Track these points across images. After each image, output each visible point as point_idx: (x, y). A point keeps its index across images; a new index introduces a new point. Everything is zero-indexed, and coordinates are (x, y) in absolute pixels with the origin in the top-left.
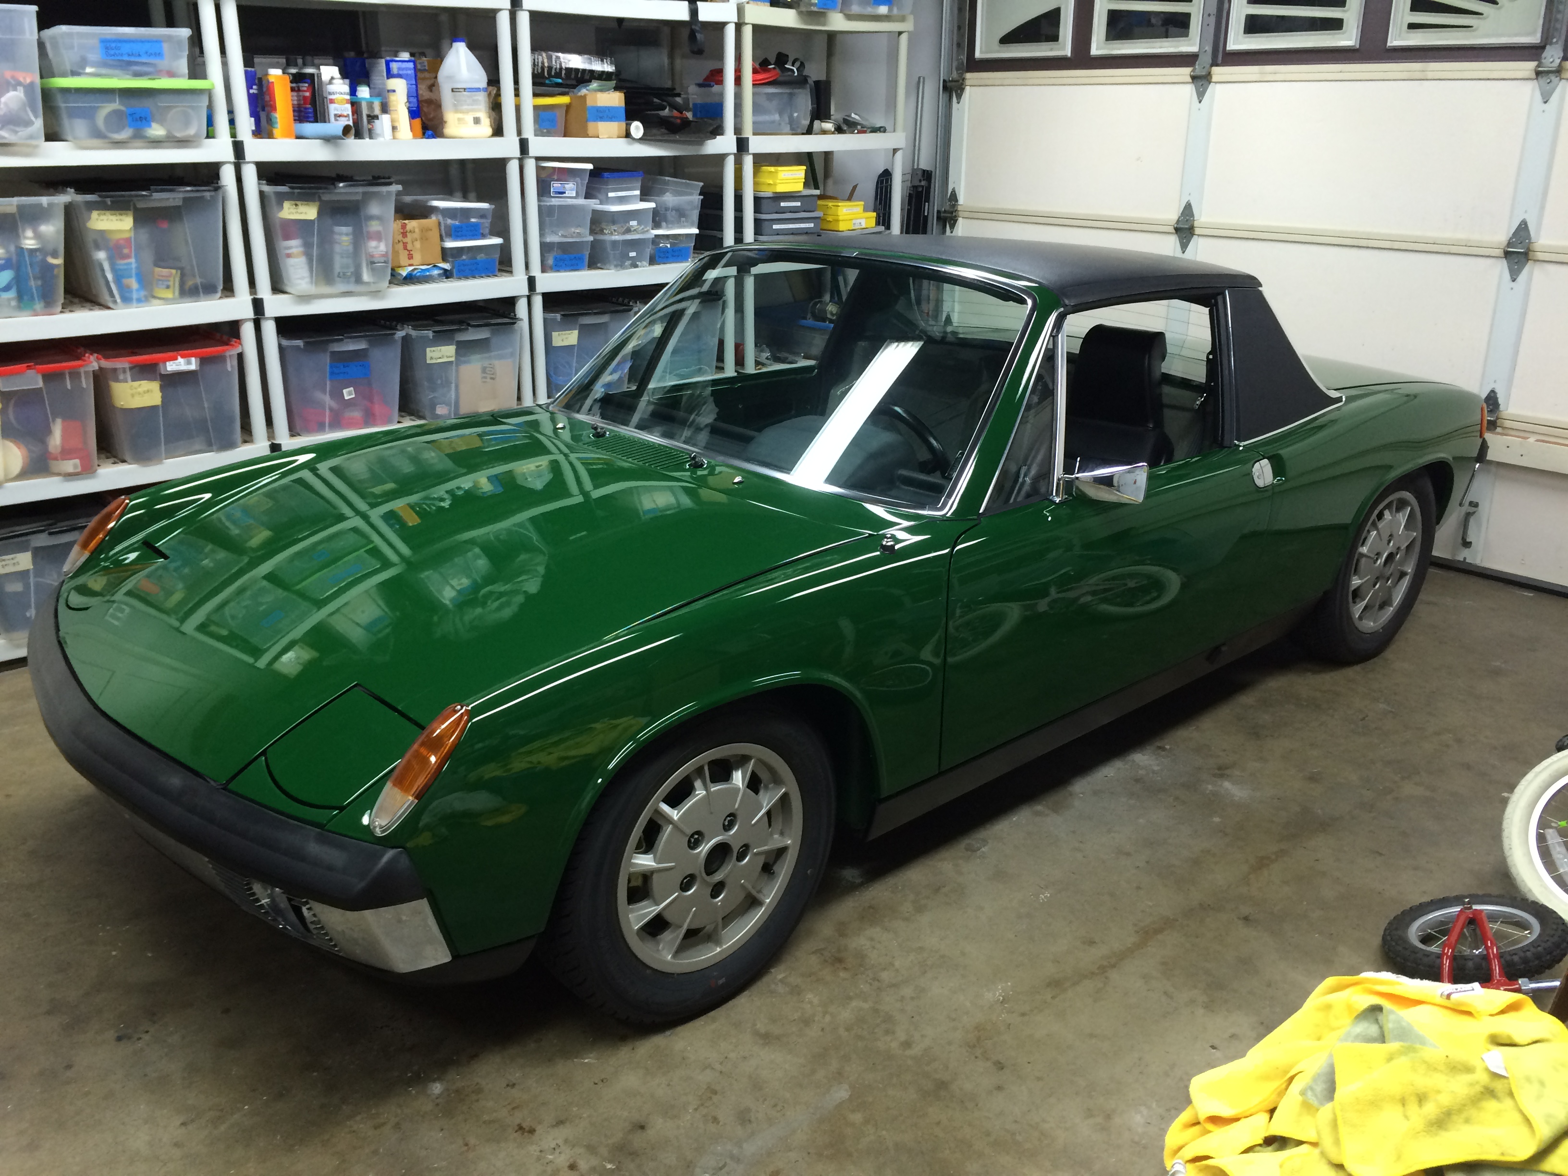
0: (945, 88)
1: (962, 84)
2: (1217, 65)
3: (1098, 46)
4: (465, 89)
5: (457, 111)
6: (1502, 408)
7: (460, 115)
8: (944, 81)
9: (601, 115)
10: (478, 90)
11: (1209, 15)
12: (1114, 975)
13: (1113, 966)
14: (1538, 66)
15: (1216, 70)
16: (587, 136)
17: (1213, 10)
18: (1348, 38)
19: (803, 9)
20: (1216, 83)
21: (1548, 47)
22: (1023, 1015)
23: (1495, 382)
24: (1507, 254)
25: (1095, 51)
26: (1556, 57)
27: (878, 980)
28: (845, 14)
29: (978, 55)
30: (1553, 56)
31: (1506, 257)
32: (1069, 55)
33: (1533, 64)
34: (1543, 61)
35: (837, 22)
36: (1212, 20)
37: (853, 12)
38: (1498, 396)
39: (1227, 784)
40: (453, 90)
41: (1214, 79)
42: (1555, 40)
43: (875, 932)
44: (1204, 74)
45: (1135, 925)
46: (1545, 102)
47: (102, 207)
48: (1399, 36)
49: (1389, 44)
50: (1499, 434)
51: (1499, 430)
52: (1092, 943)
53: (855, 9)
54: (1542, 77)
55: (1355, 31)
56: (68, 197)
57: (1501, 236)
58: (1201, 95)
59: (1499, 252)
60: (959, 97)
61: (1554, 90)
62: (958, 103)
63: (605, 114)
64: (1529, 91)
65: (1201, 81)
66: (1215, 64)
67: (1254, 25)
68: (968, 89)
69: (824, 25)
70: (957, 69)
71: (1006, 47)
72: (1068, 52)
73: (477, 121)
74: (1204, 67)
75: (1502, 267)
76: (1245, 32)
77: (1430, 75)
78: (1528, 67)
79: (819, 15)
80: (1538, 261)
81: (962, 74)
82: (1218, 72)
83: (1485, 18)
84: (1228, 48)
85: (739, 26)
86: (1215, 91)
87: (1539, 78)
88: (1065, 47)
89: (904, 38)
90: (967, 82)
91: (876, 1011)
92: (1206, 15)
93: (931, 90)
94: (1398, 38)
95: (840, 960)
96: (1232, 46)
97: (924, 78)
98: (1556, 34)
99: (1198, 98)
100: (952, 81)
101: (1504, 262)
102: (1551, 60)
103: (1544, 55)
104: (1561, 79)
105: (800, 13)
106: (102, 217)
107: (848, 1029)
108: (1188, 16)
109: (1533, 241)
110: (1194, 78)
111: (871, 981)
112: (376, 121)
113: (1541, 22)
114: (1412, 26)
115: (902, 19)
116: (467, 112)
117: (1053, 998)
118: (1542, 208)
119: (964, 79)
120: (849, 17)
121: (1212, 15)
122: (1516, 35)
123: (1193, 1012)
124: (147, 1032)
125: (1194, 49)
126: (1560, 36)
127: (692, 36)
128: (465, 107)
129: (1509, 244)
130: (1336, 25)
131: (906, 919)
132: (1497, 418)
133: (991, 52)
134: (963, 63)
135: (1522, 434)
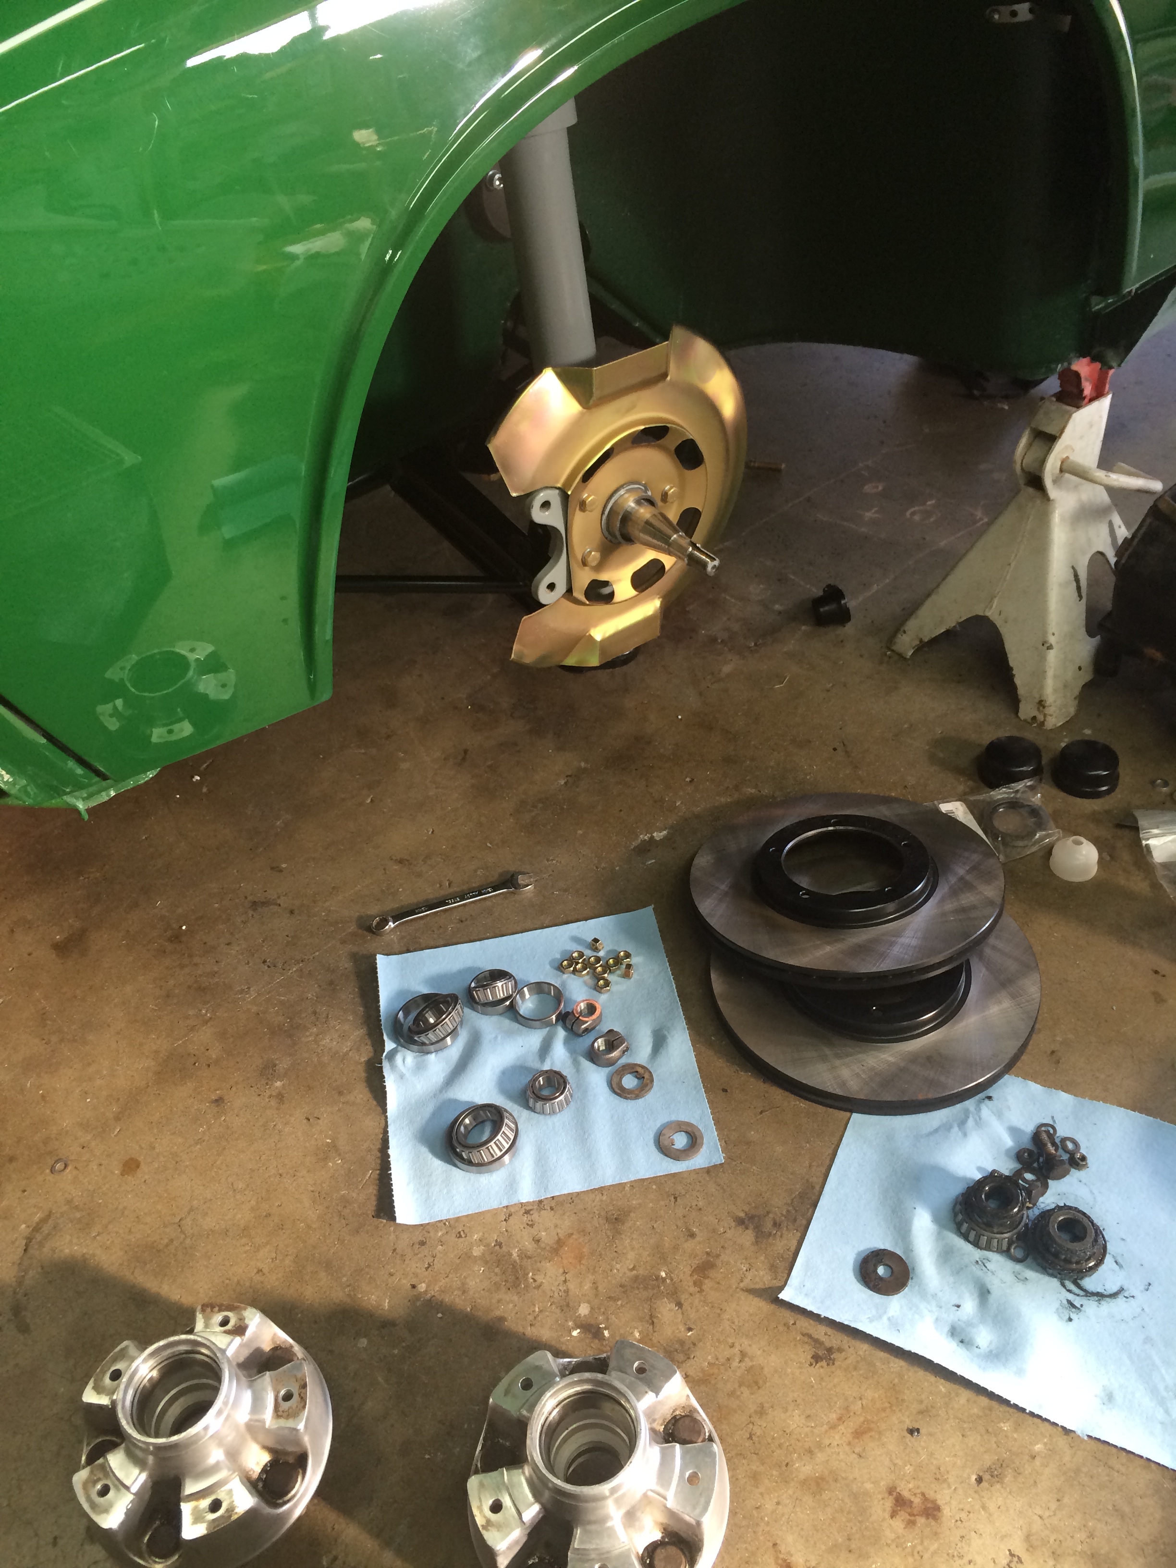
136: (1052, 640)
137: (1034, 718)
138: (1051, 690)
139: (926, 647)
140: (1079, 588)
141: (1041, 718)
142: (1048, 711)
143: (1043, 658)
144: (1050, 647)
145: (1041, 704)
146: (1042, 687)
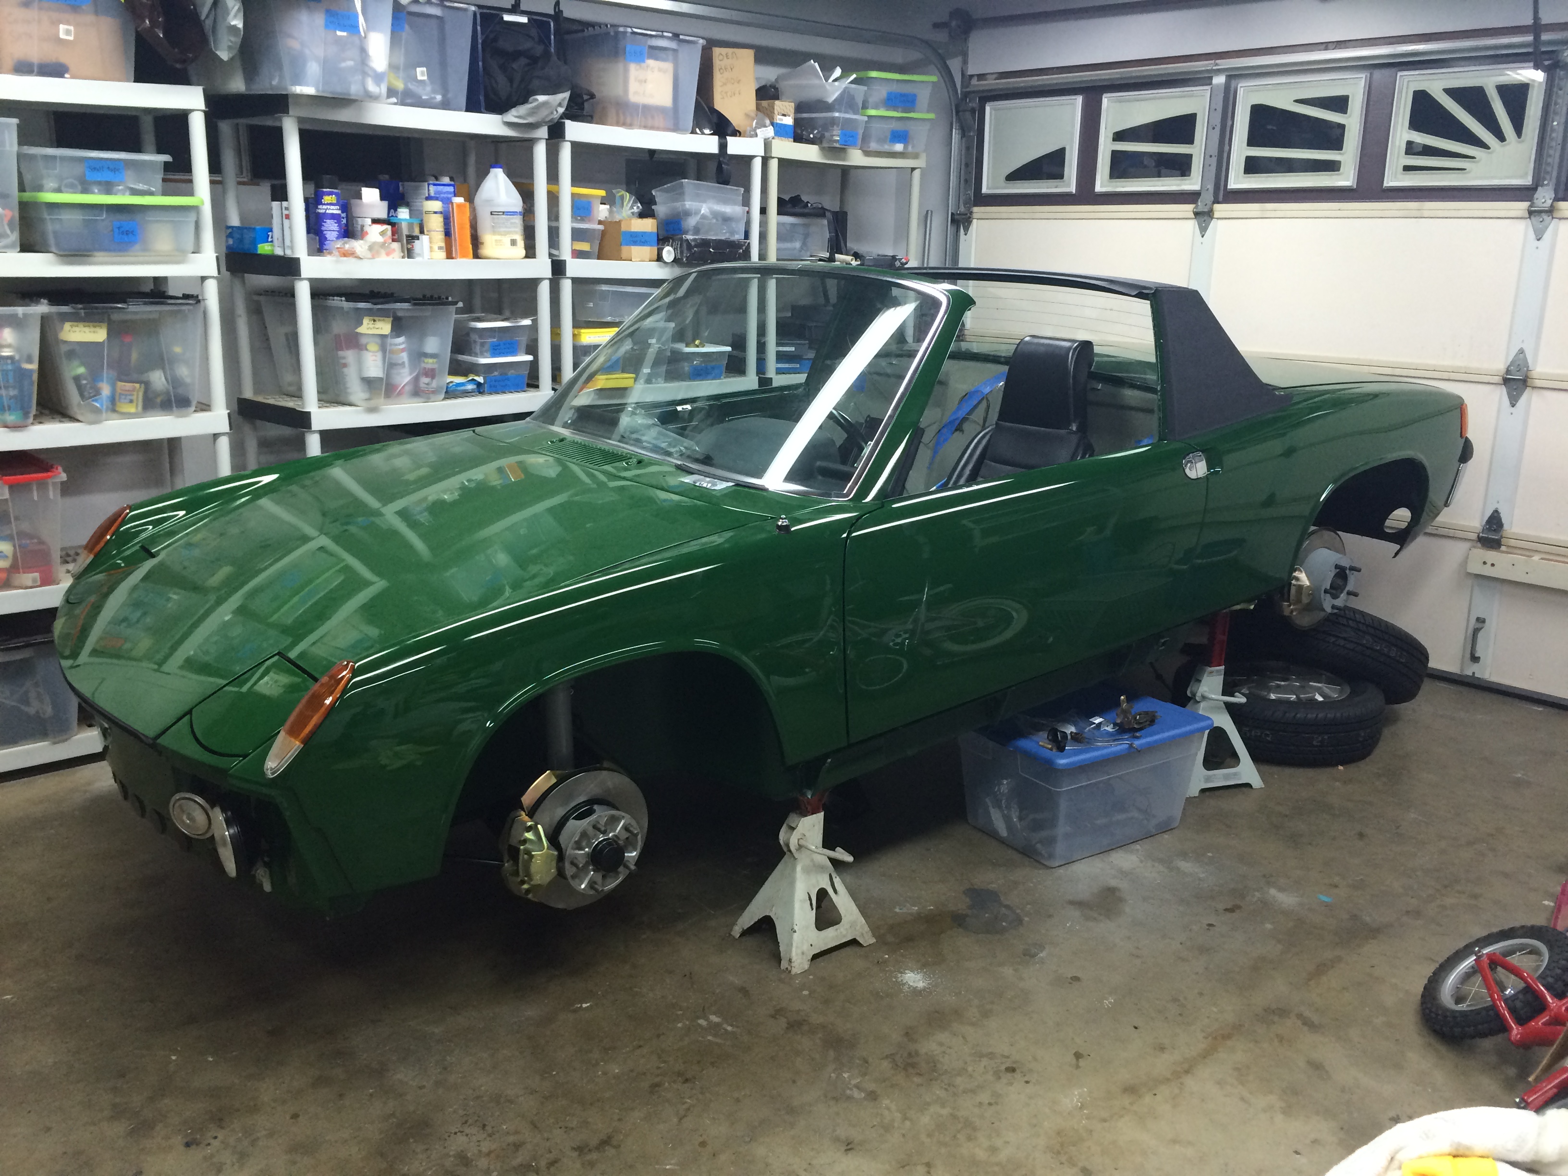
0: (953, 221)
1: (970, 217)
2: (1218, 203)
3: (1102, 184)
4: (503, 212)
5: (494, 232)
6: (1506, 527)
7: (498, 237)
8: (952, 214)
9: (635, 239)
10: (514, 213)
11: (1211, 156)
12: (1190, 1082)
13: (1187, 1072)
14: (1531, 206)
15: (1217, 207)
16: (621, 259)
17: (1214, 151)
18: (1346, 178)
19: (825, 145)
20: (1218, 219)
21: (1540, 188)
22: (1105, 1120)
23: (1498, 502)
24: (1506, 381)
25: (1099, 188)
26: (1547, 197)
27: (953, 1086)
28: (863, 151)
29: (984, 190)
30: (1544, 197)
31: (1504, 384)
32: (1074, 192)
33: (1526, 204)
34: (1535, 201)
35: (856, 158)
36: (1214, 161)
37: (871, 149)
38: (1502, 515)
39: (1273, 892)
40: (491, 213)
41: (1216, 215)
42: (1546, 182)
43: (943, 1036)
44: (1206, 210)
45: (1202, 1031)
46: (1538, 240)
47: (75, 318)
48: (1395, 177)
49: (1386, 184)
50: (1503, 552)
51: (1503, 548)
52: (1162, 1049)
53: (873, 146)
54: (1535, 216)
55: (1352, 172)
56: (43, 308)
57: (1499, 365)
58: (1203, 230)
59: (1498, 379)
60: (966, 230)
61: (1547, 228)
62: (966, 234)
63: (638, 239)
64: (1522, 229)
65: (1204, 217)
66: (1216, 201)
67: (1252, 166)
68: (975, 221)
69: (844, 160)
70: (965, 204)
71: (1011, 183)
72: (1073, 189)
73: (513, 243)
74: (1206, 205)
75: (1501, 393)
76: (1245, 173)
77: (1426, 214)
78: (1521, 207)
79: (839, 151)
80: (1535, 387)
81: (969, 208)
82: (1220, 209)
83: (1478, 162)
84: (1229, 187)
85: (765, 160)
86: (1216, 226)
87: (1532, 217)
88: (1070, 184)
89: (917, 173)
90: (975, 215)
91: (954, 1117)
92: (1207, 156)
93: (937, 223)
94: (1393, 178)
95: (913, 1065)
96: (1233, 185)
97: (932, 212)
98: (1548, 177)
99: (1201, 233)
100: (959, 214)
101: (1504, 390)
102: (1543, 200)
103: (1536, 196)
104: (1553, 218)
105: (822, 149)
106: (75, 329)
107: (930, 1135)
108: (1190, 156)
109: (1530, 368)
110: (1197, 214)
111: (946, 1087)
112: (416, 241)
113: (1532, 165)
114: (1407, 168)
115: (916, 156)
116: (505, 234)
117: (1131, 1104)
118: (1538, 337)
119: (971, 213)
120: (867, 153)
121: (1213, 156)
122: (1508, 177)
123: (1272, 1118)
124: (216, 1138)
125: (1196, 187)
126: (1551, 179)
127: (720, 168)
128: (502, 230)
129: (1508, 371)
130: (1332, 167)
131: (973, 1024)
132: (1502, 537)
133: (997, 188)
134: (970, 199)
135: (1527, 553)
136: (796, 928)
137: (787, 968)
138: (795, 954)
139: (745, 933)
140: (811, 904)
141: (789, 968)
142: (793, 965)
143: (791, 937)
144: (795, 932)
145: (790, 961)
146: (791, 951)
